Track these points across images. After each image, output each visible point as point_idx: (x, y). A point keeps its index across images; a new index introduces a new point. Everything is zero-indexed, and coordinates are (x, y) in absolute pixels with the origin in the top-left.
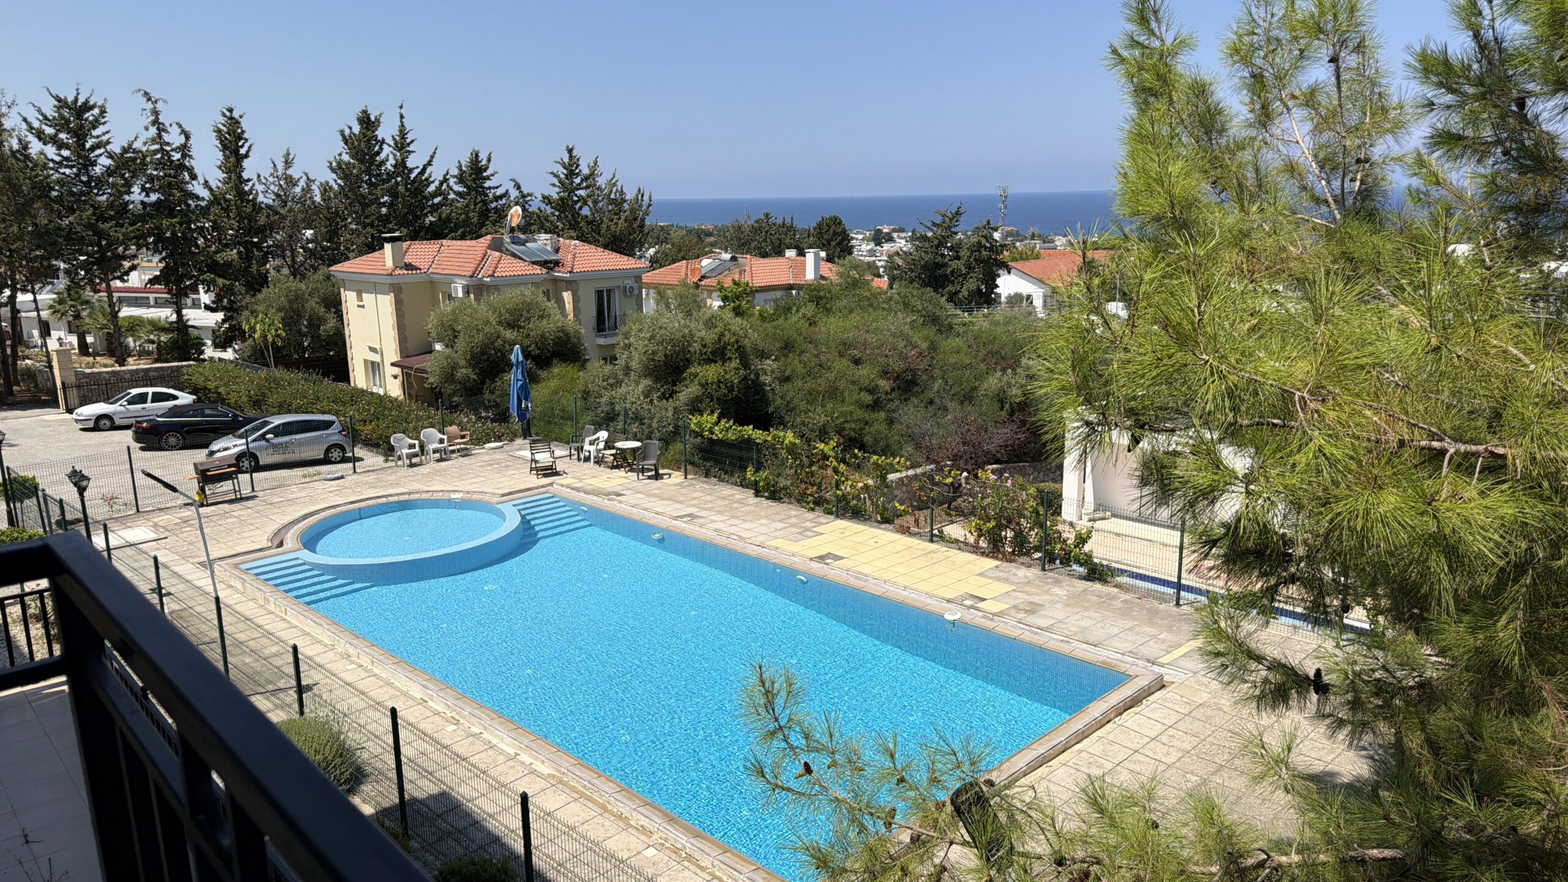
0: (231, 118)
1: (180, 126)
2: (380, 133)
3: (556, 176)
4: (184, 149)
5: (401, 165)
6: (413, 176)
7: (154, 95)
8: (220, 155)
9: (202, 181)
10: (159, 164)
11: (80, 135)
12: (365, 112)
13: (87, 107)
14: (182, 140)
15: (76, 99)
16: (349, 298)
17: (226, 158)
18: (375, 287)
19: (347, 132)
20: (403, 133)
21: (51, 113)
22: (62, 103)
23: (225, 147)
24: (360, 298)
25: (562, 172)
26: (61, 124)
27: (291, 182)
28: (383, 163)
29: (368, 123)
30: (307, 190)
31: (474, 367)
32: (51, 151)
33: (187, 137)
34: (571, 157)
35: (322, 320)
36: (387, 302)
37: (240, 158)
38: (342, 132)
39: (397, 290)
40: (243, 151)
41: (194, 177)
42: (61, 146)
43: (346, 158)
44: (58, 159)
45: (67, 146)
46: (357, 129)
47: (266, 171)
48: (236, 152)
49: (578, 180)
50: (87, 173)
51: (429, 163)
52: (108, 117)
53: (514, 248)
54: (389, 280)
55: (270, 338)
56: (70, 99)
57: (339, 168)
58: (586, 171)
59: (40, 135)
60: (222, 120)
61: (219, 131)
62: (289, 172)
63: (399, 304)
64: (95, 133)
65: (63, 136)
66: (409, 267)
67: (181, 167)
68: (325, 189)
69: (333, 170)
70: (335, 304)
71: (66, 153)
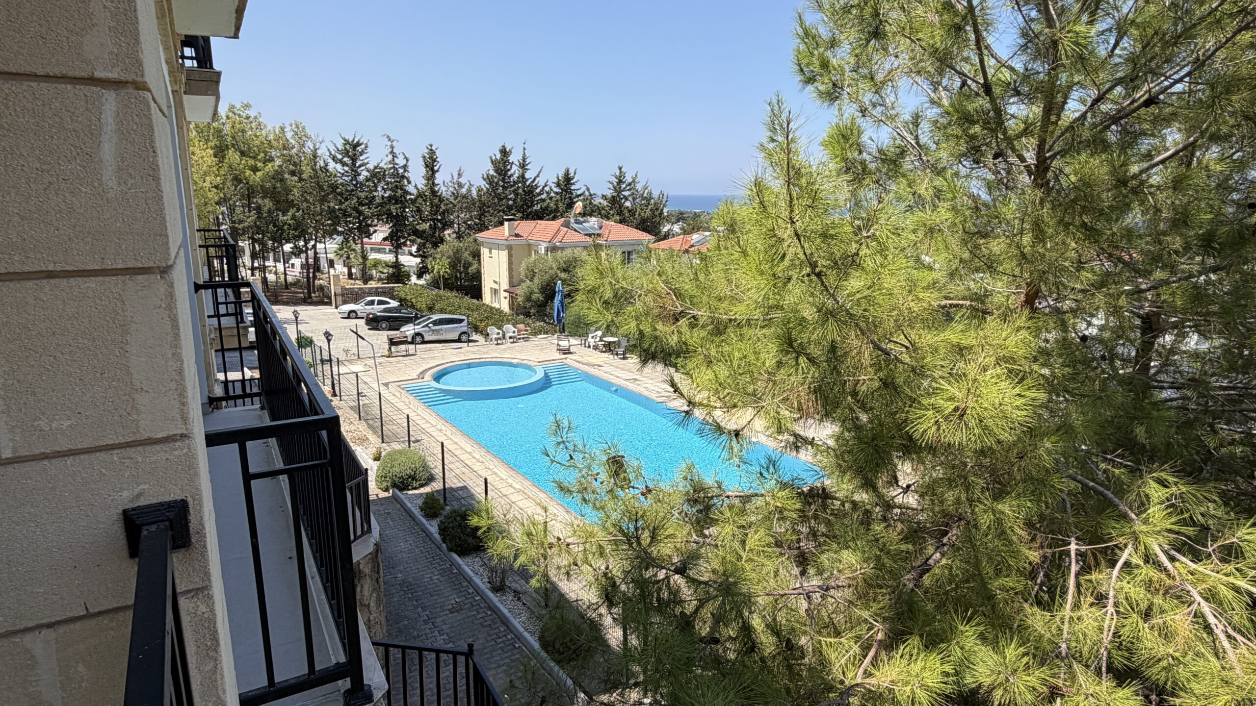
0: (431, 150)
1: (404, 154)
2: (511, 159)
3: (611, 183)
4: (405, 167)
5: (522, 176)
6: (528, 183)
7: (392, 138)
8: (424, 170)
9: (413, 184)
10: (393, 176)
11: (354, 159)
12: (503, 146)
13: (358, 144)
14: (405, 162)
15: (353, 140)
16: (484, 252)
17: (427, 172)
18: (499, 247)
19: (494, 158)
20: (524, 160)
21: (340, 147)
22: (347, 142)
23: (427, 166)
24: (490, 253)
25: (615, 181)
26: (346, 153)
27: (460, 185)
28: (512, 175)
29: (504, 152)
30: (469, 190)
31: (542, 293)
32: (339, 167)
33: (407, 161)
34: (621, 172)
35: (470, 264)
36: (504, 254)
37: (434, 172)
38: (491, 158)
39: (510, 248)
40: (436, 168)
41: (409, 182)
42: (344, 164)
43: (492, 172)
44: (342, 172)
45: (347, 165)
46: (499, 156)
47: (448, 179)
48: (432, 169)
49: (623, 186)
50: (356, 179)
51: (538, 176)
52: (369, 150)
53: (576, 226)
54: (505, 243)
55: (441, 273)
56: (351, 140)
57: (489, 179)
58: (630, 180)
59: (334, 158)
60: (427, 151)
61: (424, 157)
62: (460, 180)
63: (510, 256)
64: (361, 158)
65: (345, 159)
66: (517, 235)
67: (403, 177)
68: (479, 190)
69: (484, 179)
70: (477, 255)
71: (346, 168)
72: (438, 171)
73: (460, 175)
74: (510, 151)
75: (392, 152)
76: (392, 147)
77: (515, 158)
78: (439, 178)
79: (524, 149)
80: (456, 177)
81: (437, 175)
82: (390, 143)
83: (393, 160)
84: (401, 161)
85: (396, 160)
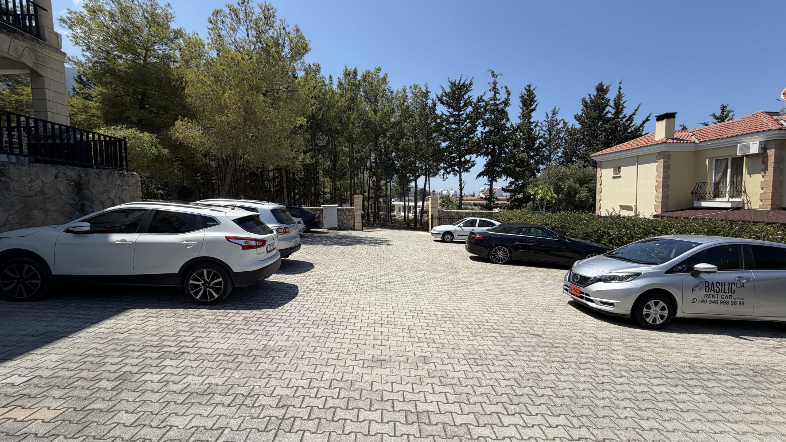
0: (529, 91)
1: (506, 87)
2: (607, 96)
4: (506, 101)
5: (618, 115)
7: (496, 73)
9: (511, 122)
12: (601, 84)
13: (464, 85)
14: (506, 96)
15: (460, 82)
16: (603, 173)
17: (524, 111)
18: (637, 162)
19: (587, 98)
20: (619, 97)
21: (448, 90)
22: (453, 85)
23: (524, 106)
24: (618, 171)
26: (452, 95)
27: (555, 123)
28: (607, 113)
32: (445, 109)
36: (651, 168)
37: (530, 111)
38: (584, 99)
39: (666, 156)
40: (533, 107)
41: (507, 118)
42: (449, 106)
45: (452, 107)
46: (593, 96)
47: (542, 118)
48: (529, 108)
51: (634, 114)
52: (473, 88)
59: (441, 101)
60: (525, 92)
61: (522, 97)
62: (555, 118)
63: (666, 169)
64: (465, 97)
65: (451, 101)
66: (678, 139)
67: (503, 113)
69: (577, 120)
71: (451, 110)
72: (534, 109)
73: (554, 113)
74: (607, 88)
75: (494, 88)
76: (495, 83)
77: (611, 96)
78: (536, 117)
79: (620, 88)
80: (550, 116)
81: (533, 114)
82: (493, 79)
83: (495, 95)
84: (502, 96)
85: (498, 96)
